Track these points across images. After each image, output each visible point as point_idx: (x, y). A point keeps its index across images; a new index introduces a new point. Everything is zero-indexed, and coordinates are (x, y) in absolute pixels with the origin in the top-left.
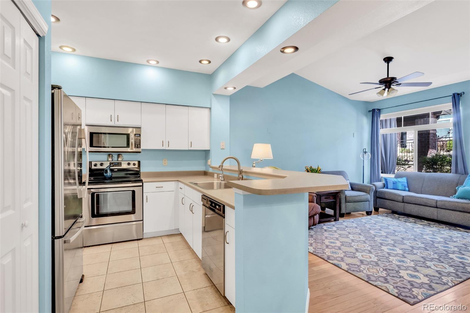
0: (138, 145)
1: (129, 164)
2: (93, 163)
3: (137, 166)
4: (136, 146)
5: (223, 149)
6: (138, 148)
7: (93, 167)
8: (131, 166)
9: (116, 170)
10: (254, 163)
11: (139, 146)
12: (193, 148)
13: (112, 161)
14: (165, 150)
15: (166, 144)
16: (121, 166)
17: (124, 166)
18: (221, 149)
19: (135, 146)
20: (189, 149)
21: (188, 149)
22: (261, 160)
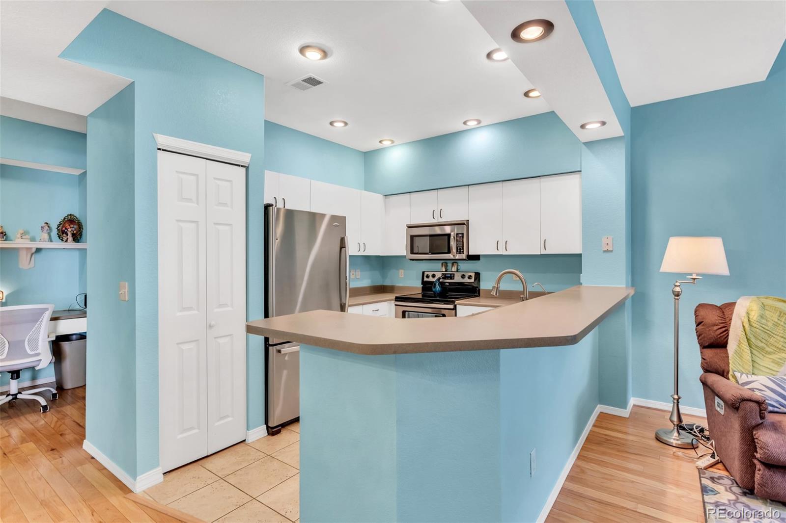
0: (460, 249)
1: (463, 277)
2: (426, 274)
3: (472, 280)
4: (459, 250)
5: (607, 251)
6: (460, 253)
7: (426, 279)
8: (466, 280)
9: (448, 284)
10: (677, 284)
11: (462, 250)
12: (549, 251)
13: (446, 271)
14: (502, 255)
15: (502, 246)
16: (454, 279)
17: (458, 279)
18: (604, 251)
19: (457, 251)
20: (542, 253)
21: (540, 254)
22: (694, 276)
